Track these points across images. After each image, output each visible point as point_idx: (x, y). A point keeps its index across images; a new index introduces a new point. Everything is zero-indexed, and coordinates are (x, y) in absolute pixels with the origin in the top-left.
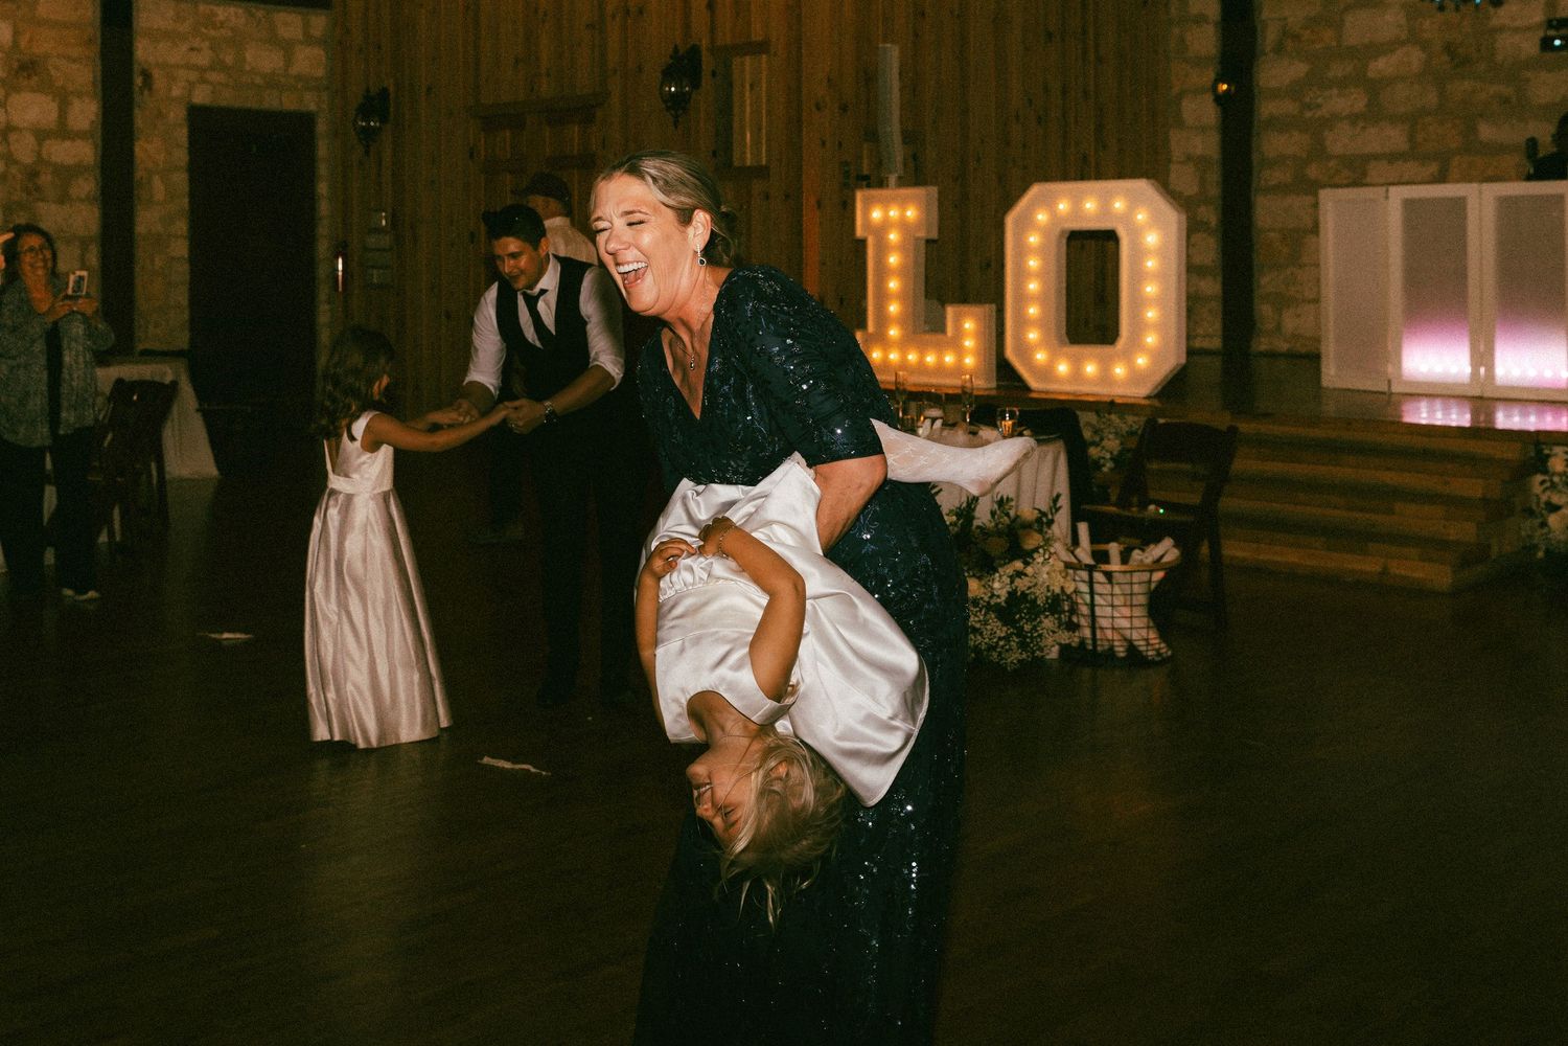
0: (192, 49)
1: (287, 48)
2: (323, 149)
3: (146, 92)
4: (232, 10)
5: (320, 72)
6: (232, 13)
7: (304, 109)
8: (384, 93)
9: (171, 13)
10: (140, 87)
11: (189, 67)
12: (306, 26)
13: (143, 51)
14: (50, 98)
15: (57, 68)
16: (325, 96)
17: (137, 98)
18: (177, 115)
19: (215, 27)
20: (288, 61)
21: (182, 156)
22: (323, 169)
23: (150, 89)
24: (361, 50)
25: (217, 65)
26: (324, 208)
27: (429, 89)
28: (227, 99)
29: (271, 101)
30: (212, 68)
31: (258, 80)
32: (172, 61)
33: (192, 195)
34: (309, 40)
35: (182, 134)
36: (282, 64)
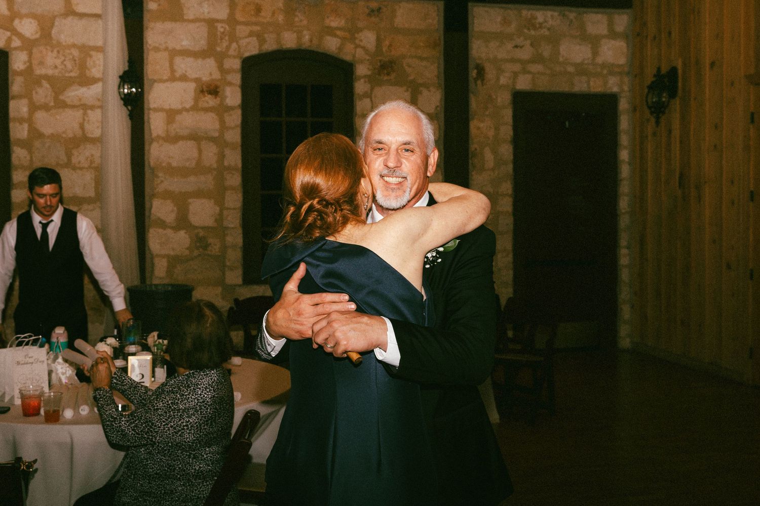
0: (516, 47)
1: (594, 42)
2: (624, 123)
3: (479, 82)
4: (549, 13)
5: (622, 61)
6: (549, 16)
7: (609, 91)
8: (673, 71)
9: (499, 19)
10: (475, 79)
11: (513, 60)
12: (611, 24)
13: (478, 50)
14: (405, 88)
15: (409, 66)
16: (626, 80)
17: (472, 85)
18: (504, 98)
19: (535, 28)
20: (595, 53)
21: (507, 131)
22: (624, 139)
23: (483, 80)
24: (655, 38)
25: (538, 59)
26: (625, 171)
27: (712, 64)
28: (544, 85)
29: (581, 86)
30: (532, 61)
31: (571, 69)
32: (500, 56)
33: (515, 161)
34: (613, 34)
35: (508, 114)
36: (590, 55)
